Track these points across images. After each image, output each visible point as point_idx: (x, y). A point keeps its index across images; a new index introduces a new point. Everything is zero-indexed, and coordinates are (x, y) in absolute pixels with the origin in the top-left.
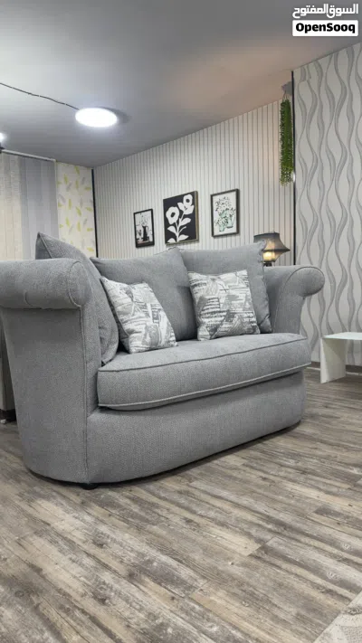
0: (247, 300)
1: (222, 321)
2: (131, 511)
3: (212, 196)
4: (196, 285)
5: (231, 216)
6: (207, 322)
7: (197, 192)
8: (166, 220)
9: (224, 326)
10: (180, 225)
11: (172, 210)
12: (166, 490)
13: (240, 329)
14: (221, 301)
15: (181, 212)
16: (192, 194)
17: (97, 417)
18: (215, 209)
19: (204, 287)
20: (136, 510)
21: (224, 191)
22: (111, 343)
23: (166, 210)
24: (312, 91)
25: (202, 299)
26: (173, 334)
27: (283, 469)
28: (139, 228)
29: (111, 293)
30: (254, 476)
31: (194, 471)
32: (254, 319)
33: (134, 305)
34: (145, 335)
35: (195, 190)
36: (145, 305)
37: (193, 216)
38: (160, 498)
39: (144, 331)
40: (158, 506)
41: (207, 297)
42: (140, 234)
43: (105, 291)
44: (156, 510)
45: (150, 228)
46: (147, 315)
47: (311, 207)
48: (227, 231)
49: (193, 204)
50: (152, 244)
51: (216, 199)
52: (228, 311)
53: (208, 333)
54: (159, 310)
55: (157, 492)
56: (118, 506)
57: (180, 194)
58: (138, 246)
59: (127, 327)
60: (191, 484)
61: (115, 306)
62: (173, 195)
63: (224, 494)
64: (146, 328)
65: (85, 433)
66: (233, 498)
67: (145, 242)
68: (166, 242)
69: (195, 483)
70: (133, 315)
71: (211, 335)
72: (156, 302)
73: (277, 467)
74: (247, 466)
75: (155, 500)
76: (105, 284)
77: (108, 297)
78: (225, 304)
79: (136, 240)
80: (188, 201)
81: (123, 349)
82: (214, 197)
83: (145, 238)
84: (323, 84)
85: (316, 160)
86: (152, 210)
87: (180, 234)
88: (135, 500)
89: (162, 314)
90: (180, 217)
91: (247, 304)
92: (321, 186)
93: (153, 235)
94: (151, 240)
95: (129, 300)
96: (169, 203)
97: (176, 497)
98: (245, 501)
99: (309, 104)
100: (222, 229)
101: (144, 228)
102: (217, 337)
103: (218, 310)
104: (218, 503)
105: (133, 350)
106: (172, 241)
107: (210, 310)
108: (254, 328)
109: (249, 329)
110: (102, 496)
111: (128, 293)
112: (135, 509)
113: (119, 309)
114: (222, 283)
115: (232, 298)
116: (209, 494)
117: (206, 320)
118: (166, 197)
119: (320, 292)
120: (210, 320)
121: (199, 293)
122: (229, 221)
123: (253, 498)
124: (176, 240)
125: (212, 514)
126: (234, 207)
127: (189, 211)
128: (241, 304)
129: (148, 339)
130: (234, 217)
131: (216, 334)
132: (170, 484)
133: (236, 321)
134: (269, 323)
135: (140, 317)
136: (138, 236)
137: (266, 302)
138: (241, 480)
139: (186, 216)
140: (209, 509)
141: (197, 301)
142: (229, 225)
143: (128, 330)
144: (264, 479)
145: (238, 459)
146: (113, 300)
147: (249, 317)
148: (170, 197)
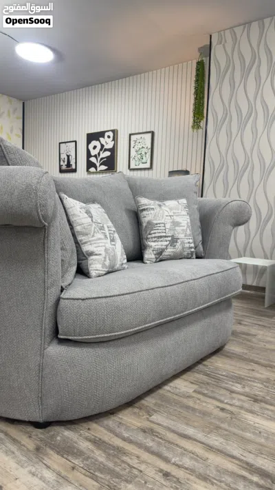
0: (188, 226)
1: (167, 246)
2: (96, 460)
3: (130, 135)
4: (144, 210)
5: (146, 153)
6: (153, 245)
7: (117, 131)
8: (88, 152)
9: (169, 250)
10: (101, 157)
11: (94, 143)
12: (127, 428)
13: (181, 254)
14: (167, 227)
15: (102, 146)
16: (113, 131)
17: (55, 350)
18: (132, 146)
19: (152, 212)
20: (101, 459)
21: (141, 131)
22: (70, 265)
23: (89, 142)
24: (227, 54)
25: (149, 223)
26: (125, 257)
27: (234, 395)
28: (64, 156)
29: (70, 212)
30: (210, 405)
31: (149, 401)
32: (192, 245)
33: (94, 225)
34: (105, 258)
35: (115, 128)
36: (103, 227)
37: (113, 151)
38: (124, 439)
39: (103, 253)
40: (125, 453)
41: (155, 222)
42: (64, 162)
43: (64, 208)
44: (125, 458)
45: (74, 157)
46: (106, 236)
47: (219, 151)
48: (142, 166)
49: (114, 140)
50: (75, 171)
51: (133, 138)
52: (172, 236)
53: (153, 256)
54: (114, 232)
55: (118, 430)
56: (79, 454)
57: (102, 130)
58: (61, 171)
59: (86, 248)
60: (151, 418)
61: (74, 225)
62: (96, 131)
63: (190, 431)
64: (106, 250)
65: (41, 368)
66: (200, 436)
67: (69, 168)
68: (87, 171)
69: (155, 417)
70: (93, 236)
71: (156, 258)
72: (110, 224)
73: (227, 393)
74: (199, 393)
75: (118, 442)
76: (65, 202)
77: (67, 215)
78: (170, 229)
79: (60, 166)
80: (109, 137)
81: (82, 272)
82: (132, 137)
83: (69, 165)
84: (236, 49)
85: (226, 113)
86: (76, 142)
87: (101, 165)
88: (98, 443)
89: (116, 235)
90: (101, 150)
91: (188, 230)
92: (229, 134)
93: (76, 163)
94: (74, 167)
95: (90, 220)
96: (92, 137)
97: (140, 437)
98: (216, 441)
99: (223, 65)
100: (137, 163)
101: (68, 156)
102: (161, 261)
103: (164, 234)
104: (188, 445)
105: (93, 273)
106: (92, 169)
107: (157, 235)
108: (192, 253)
109: (188, 254)
110: (59, 438)
111: (88, 212)
112: (100, 456)
113: (78, 228)
114: (167, 209)
115: (176, 224)
116: (174, 432)
117: (153, 244)
118: (90, 132)
119: (246, 224)
120: (156, 243)
121: (147, 217)
122: (144, 157)
123: (221, 436)
124: (96, 170)
125: (187, 462)
126: (150, 146)
127: (110, 145)
128: (183, 230)
129: (107, 263)
130: (149, 154)
131: (160, 258)
132: (130, 419)
133: (178, 246)
134: (202, 249)
135: (100, 239)
136: (62, 163)
137: (200, 230)
138: (200, 412)
139: (106, 150)
140: (182, 454)
141: (144, 225)
142: (144, 161)
143: (87, 251)
144: (222, 409)
145: (186, 383)
146: (72, 219)
147: (189, 243)
148: (93, 132)
